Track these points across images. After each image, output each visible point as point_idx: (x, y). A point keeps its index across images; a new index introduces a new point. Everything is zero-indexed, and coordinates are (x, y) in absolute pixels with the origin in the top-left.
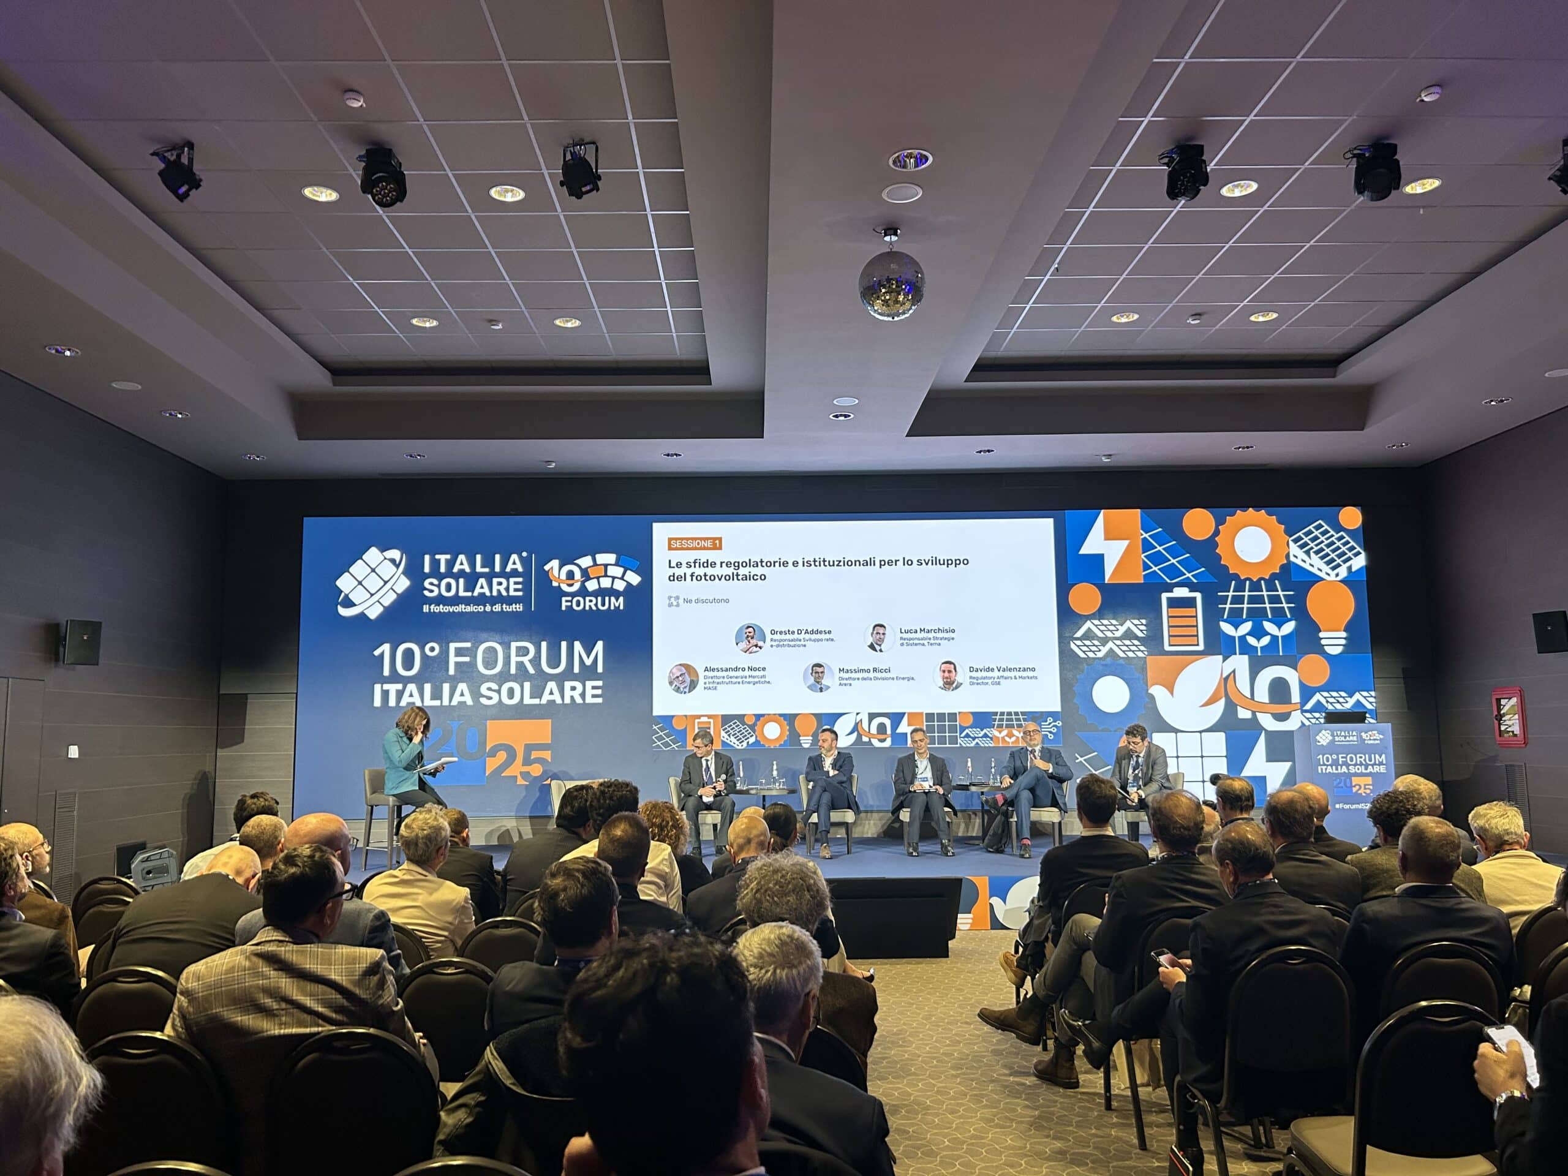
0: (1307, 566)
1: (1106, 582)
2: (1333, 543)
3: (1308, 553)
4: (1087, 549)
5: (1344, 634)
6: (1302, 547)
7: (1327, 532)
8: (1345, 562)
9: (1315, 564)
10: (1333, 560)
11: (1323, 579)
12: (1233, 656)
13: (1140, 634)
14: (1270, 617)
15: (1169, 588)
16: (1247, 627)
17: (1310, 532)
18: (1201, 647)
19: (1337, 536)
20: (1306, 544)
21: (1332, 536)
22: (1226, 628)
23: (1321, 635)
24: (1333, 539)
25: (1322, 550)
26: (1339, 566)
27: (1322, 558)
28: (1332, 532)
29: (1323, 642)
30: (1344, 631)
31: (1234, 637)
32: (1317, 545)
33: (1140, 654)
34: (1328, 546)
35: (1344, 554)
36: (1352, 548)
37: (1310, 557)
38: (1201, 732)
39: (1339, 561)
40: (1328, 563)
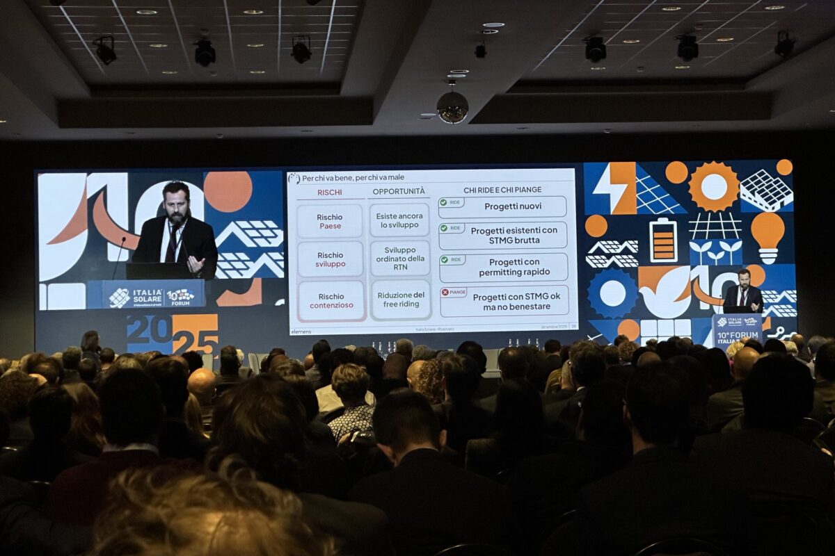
0: (752, 202)
1: (611, 213)
2: (771, 185)
3: (753, 193)
4: (598, 190)
5: (776, 250)
6: (748, 188)
7: (767, 177)
8: (779, 199)
9: (758, 201)
10: (770, 198)
11: (763, 211)
12: (698, 267)
13: (634, 251)
14: (724, 238)
15: (655, 218)
16: (708, 245)
17: (755, 178)
18: (676, 260)
19: (774, 180)
20: (752, 186)
21: (771, 180)
22: (694, 246)
23: (760, 251)
24: (772, 182)
25: (763, 190)
26: (774, 202)
27: (763, 196)
28: (771, 178)
29: (762, 256)
30: (777, 248)
31: (699, 253)
32: (759, 187)
33: (634, 265)
34: (767, 188)
35: (778, 193)
36: (784, 190)
37: (754, 195)
38: (674, 319)
39: (775, 198)
40: (767, 200)
